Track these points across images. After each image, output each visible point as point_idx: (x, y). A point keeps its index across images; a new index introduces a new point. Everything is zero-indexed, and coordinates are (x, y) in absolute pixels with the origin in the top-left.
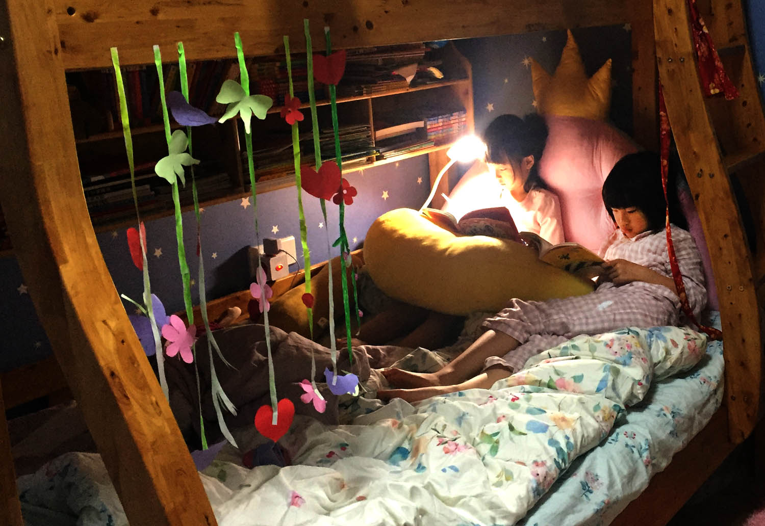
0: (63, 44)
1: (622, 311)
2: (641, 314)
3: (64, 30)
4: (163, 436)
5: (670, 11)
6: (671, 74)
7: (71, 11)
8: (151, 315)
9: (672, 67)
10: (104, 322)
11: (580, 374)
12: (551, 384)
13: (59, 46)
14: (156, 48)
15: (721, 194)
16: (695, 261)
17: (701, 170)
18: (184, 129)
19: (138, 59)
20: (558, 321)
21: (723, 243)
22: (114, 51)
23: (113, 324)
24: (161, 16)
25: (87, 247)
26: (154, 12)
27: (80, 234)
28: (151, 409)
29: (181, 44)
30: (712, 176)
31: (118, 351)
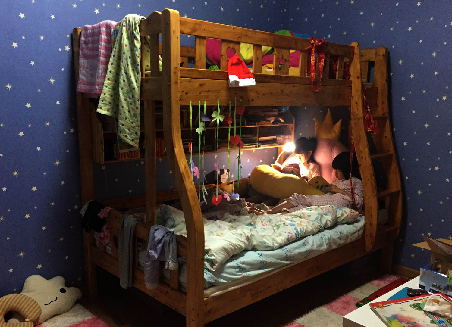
0: (181, 99)
1: (330, 201)
2: (337, 203)
3: (181, 96)
4: (192, 189)
5: (356, 103)
6: (355, 124)
7: (183, 92)
8: (191, 165)
9: (356, 121)
10: (182, 162)
11: (310, 215)
12: (301, 217)
13: (180, 100)
14: (200, 102)
15: (368, 165)
16: (361, 190)
17: (362, 157)
18: (203, 121)
19: (195, 104)
20: (308, 201)
21: (368, 182)
22: (191, 102)
23: (184, 163)
24: (202, 94)
25: (180, 146)
26: (200, 93)
27: (179, 142)
28: (190, 182)
29: (205, 101)
30: (365, 159)
31: (185, 169)
